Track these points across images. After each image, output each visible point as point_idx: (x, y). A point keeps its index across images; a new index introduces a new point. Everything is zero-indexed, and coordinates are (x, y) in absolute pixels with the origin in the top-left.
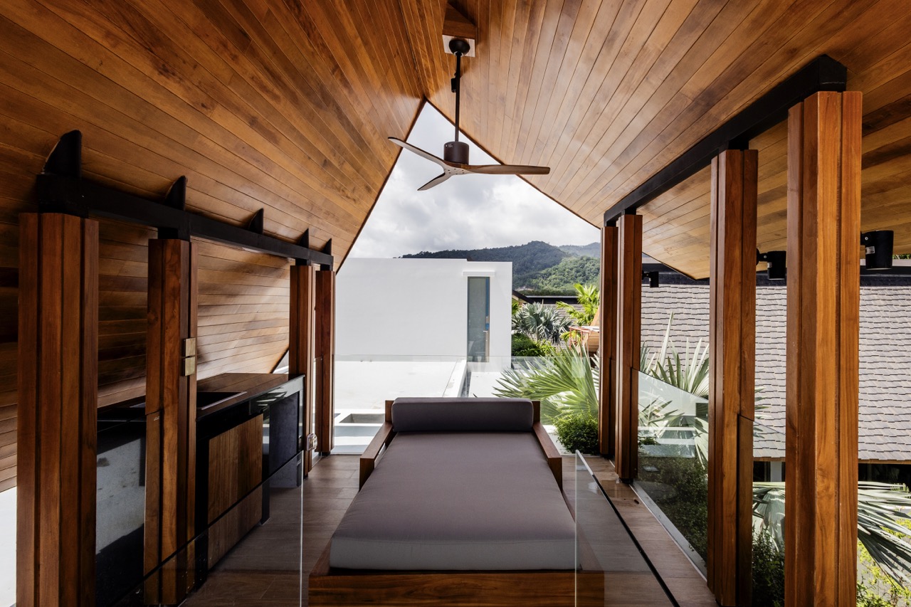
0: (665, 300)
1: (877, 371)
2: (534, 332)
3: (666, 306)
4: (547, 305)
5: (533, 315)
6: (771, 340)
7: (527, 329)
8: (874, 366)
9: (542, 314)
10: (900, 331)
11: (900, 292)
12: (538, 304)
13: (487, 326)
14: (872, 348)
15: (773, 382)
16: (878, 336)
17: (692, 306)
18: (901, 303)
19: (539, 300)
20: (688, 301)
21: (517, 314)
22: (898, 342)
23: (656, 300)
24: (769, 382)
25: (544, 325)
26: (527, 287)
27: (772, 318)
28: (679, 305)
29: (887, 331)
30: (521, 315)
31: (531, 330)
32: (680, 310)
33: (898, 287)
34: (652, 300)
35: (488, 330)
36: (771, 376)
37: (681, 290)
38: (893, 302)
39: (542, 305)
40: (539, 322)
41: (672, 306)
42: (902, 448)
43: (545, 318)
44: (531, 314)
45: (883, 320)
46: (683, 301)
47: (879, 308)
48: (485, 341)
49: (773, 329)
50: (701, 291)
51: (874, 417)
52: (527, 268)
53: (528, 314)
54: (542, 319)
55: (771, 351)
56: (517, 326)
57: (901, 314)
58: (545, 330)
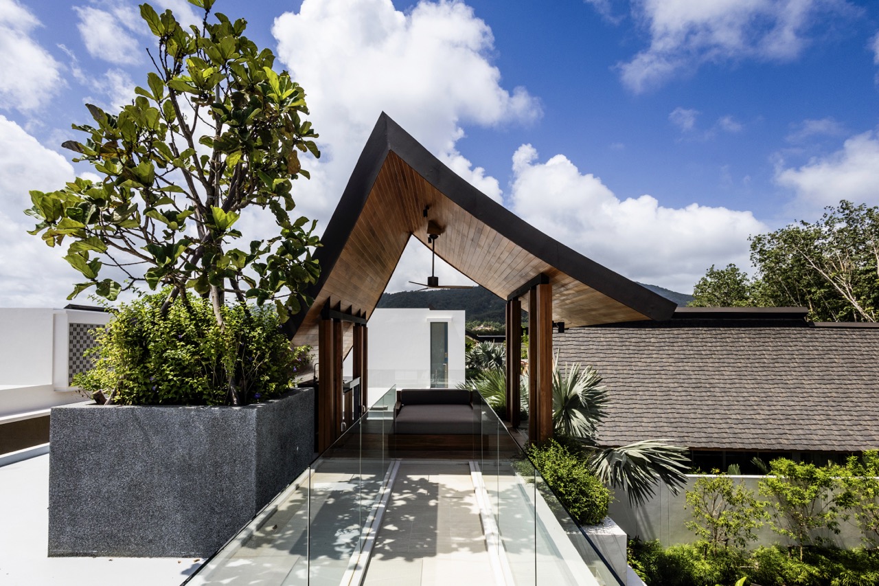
0: (581, 339)
1: (734, 390)
2: (486, 366)
3: (581, 343)
4: (497, 344)
5: (485, 352)
6: (658, 368)
7: (480, 364)
8: (732, 386)
9: (494, 351)
10: (757, 361)
11: (763, 332)
12: (490, 343)
13: (446, 360)
14: (734, 373)
15: (655, 398)
16: (739, 365)
17: (601, 344)
18: (762, 340)
19: (490, 340)
20: (598, 340)
21: (472, 352)
22: (755, 369)
23: (573, 339)
24: (652, 397)
25: (495, 360)
26: (485, 326)
27: (661, 352)
28: (591, 343)
29: (747, 361)
30: (475, 352)
31: (484, 365)
32: (591, 347)
33: (762, 328)
34: (570, 339)
35: (447, 363)
36: (654, 393)
37: (593, 332)
38: (757, 340)
39: (493, 344)
40: (491, 358)
41: (585, 343)
42: (739, 441)
43: (496, 355)
44: (484, 351)
45: (746, 353)
46: (594, 339)
47: (744, 344)
48: (444, 372)
49: (661, 360)
50: (608, 332)
51: (724, 421)
52: (484, 308)
53: (481, 351)
54: (493, 355)
55: (657, 376)
56: (471, 362)
57: (761, 348)
58: (496, 365)
